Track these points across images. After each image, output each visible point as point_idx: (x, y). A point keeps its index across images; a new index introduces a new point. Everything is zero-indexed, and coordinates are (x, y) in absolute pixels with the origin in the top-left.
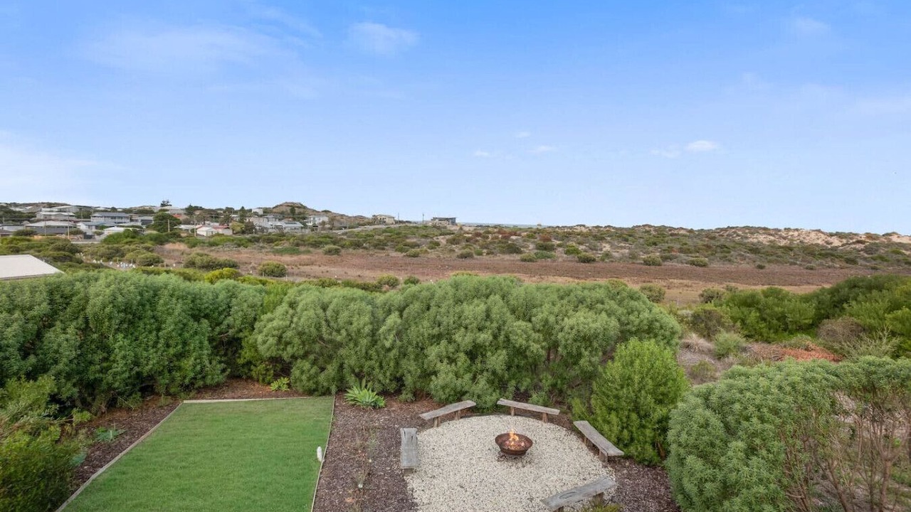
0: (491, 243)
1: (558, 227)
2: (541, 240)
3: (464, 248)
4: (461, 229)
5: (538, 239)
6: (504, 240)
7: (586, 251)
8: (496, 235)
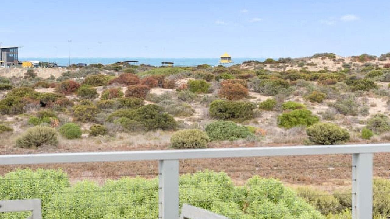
0: (101, 107)
1: (269, 61)
2: (222, 94)
3: (34, 122)
4: (31, 74)
5: (216, 91)
6: (134, 100)
7: (329, 117)
8: (115, 86)
